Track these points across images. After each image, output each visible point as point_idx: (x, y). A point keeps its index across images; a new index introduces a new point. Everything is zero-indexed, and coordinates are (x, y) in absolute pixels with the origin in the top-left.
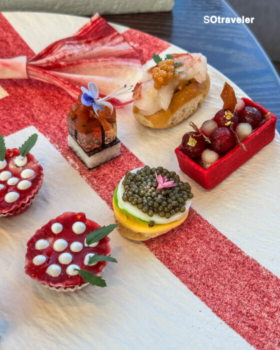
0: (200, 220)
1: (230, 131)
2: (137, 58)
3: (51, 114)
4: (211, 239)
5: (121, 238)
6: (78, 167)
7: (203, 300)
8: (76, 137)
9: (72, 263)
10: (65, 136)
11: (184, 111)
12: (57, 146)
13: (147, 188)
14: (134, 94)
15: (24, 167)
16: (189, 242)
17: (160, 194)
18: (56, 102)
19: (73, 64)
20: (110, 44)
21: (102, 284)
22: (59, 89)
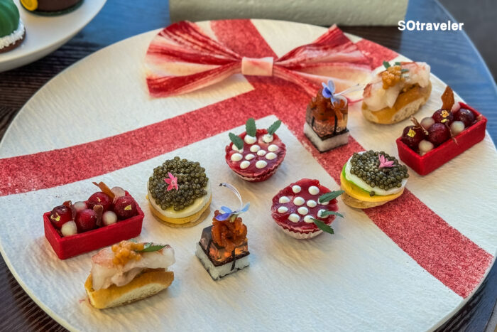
0: (413, 198)
1: (446, 126)
2: (368, 64)
3: (290, 106)
4: (422, 213)
5: (345, 206)
6: (311, 150)
7: (410, 255)
8: (313, 124)
9: (308, 214)
10: (301, 124)
11: (406, 110)
12: (294, 132)
13: (371, 166)
14: (365, 93)
15: (270, 143)
16: (403, 213)
17: (382, 171)
18: (294, 97)
19: (312, 66)
20: (345, 51)
21: (331, 231)
22: (297, 87)
